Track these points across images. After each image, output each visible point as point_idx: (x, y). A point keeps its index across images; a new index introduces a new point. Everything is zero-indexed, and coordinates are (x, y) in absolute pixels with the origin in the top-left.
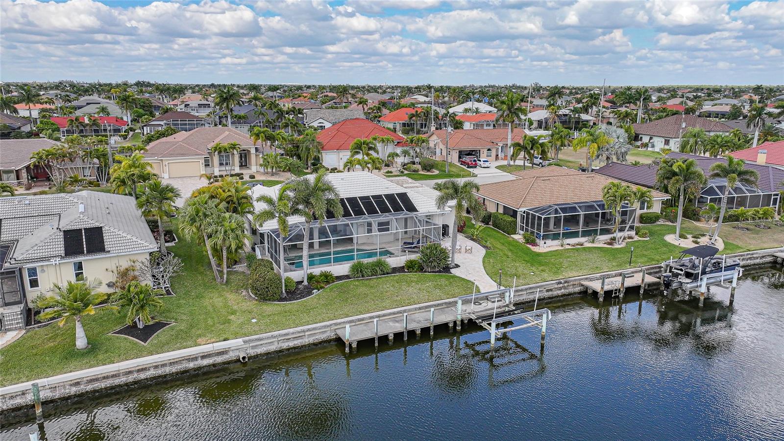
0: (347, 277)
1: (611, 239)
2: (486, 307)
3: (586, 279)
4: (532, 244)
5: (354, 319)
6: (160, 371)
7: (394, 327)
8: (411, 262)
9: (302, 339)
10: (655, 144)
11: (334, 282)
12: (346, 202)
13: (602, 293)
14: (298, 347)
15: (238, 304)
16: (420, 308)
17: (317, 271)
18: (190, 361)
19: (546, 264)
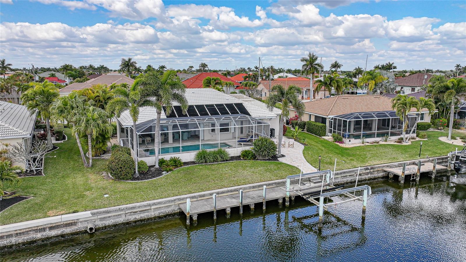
0: (193, 163)
1: (399, 139)
2: (310, 187)
3: (388, 166)
4: (340, 141)
5: (195, 195)
6: (5, 242)
7: (230, 202)
8: (246, 152)
9: (148, 212)
10: (405, 91)
11: (181, 166)
12: (195, 108)
13: (403, 176)
14: (145, 219)
15: (96, 182)
16: (254, 187)
17: (167, 157)
18: (37, 232)
19: (353, 155)
